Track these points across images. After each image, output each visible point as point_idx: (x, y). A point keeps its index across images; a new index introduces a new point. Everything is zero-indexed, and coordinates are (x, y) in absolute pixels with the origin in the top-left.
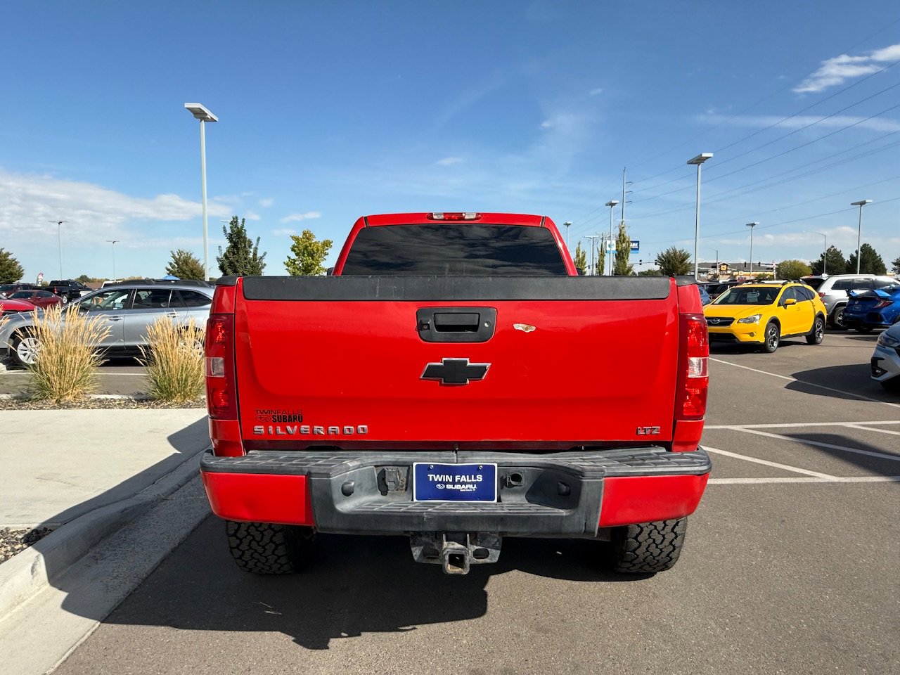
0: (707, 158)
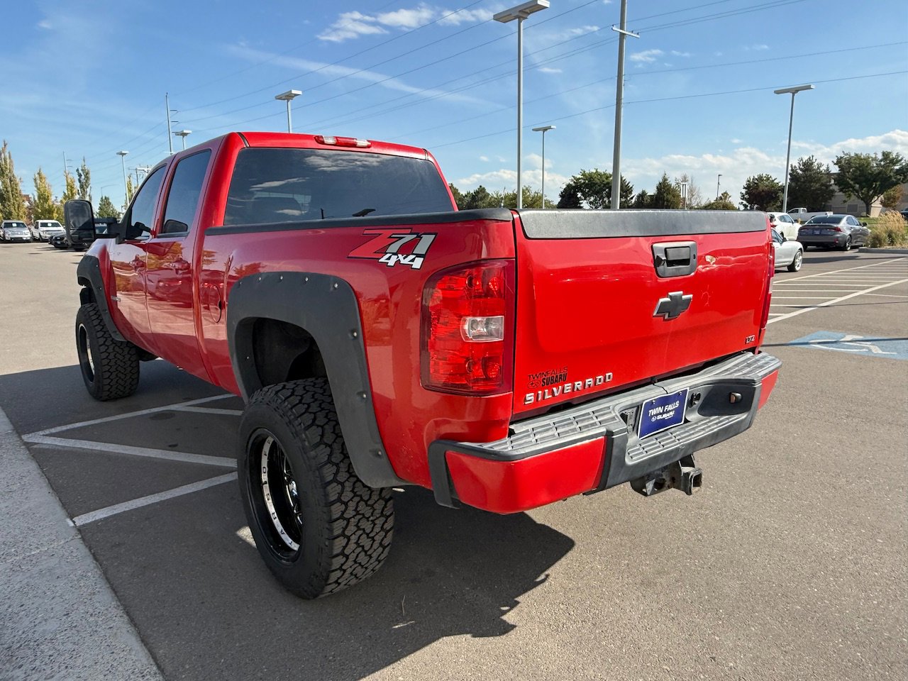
0: (296, 95)
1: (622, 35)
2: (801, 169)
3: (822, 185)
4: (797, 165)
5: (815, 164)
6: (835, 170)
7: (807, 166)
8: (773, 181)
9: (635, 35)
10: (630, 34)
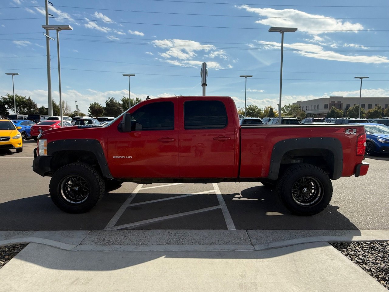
1: (48, 38)
2: (110, 102)
3: (118, 108)
4: (108, 100)
5: (114, 100)
6: (121, 103)
7: (112, 101)
8: (100, 105)
9: (54, 40)
10: (51, 38)
